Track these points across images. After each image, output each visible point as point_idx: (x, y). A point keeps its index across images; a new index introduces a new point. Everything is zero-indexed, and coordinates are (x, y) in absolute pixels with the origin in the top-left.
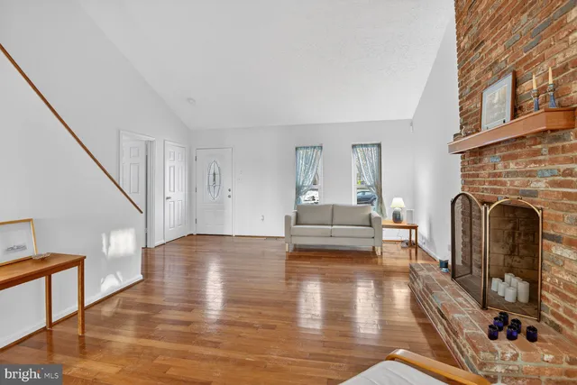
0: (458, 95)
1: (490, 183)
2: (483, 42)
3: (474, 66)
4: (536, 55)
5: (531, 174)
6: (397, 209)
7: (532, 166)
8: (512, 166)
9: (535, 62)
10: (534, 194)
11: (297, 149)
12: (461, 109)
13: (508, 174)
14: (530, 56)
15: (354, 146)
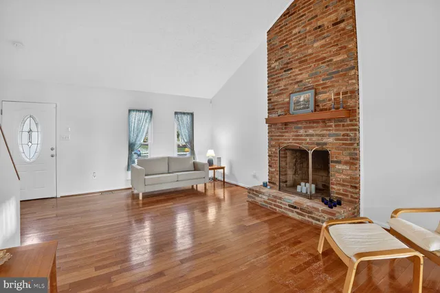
0: (267, 92)
1: (293, 139)
2: (292, 69)
3: (282, 79)
4: (329, 84)
5: (323, 136)
6: (211, 157)
7: (325, 132)
8: (311, 131)
9: (328, 87)
10: (325, 144)
11: (130, 111)
12: (269, 100)
13: (307, 135)
14: (325, 84)
15: (176, 113)
